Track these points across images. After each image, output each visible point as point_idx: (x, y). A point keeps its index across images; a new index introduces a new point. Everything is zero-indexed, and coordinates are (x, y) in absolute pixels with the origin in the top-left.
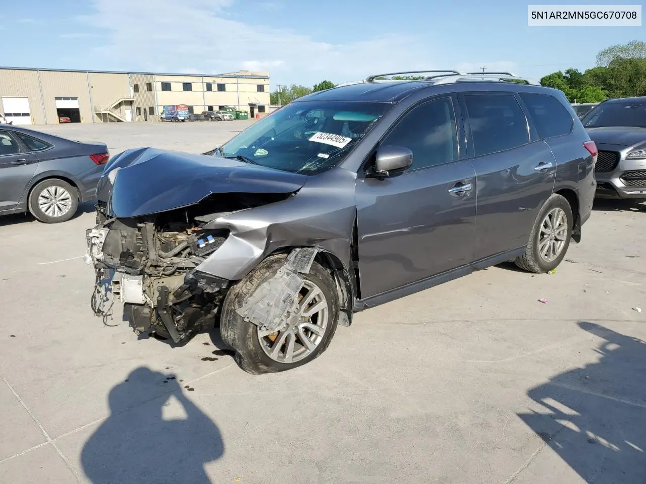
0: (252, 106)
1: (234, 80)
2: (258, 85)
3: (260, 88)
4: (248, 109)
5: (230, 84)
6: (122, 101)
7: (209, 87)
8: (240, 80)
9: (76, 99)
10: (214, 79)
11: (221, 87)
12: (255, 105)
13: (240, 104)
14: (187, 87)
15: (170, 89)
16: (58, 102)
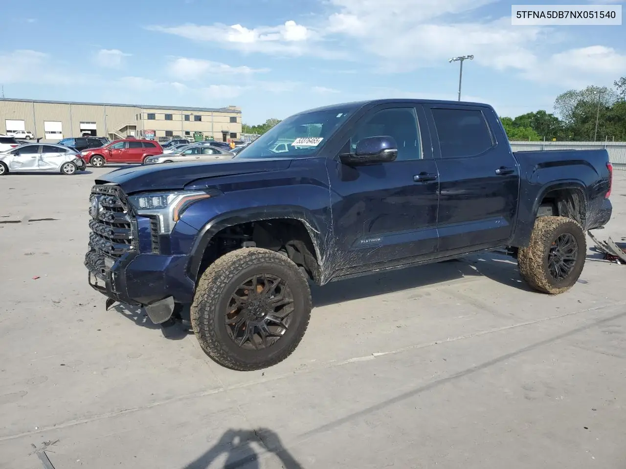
0: (225, 134)
1: (210, 113)
2: (231, 118)
3: (233, 120)
4: (221, 136)
5: (205, 117)
6: (127, 126)
7: (187, 118)
8: (215, 114)
9: (95, 123)
10: (192, 112)
11: (198, 118)
12: (227, 132)
13: (214, 131)
14: (169, 117)
15: (154, 119)
16: (82, 125)
